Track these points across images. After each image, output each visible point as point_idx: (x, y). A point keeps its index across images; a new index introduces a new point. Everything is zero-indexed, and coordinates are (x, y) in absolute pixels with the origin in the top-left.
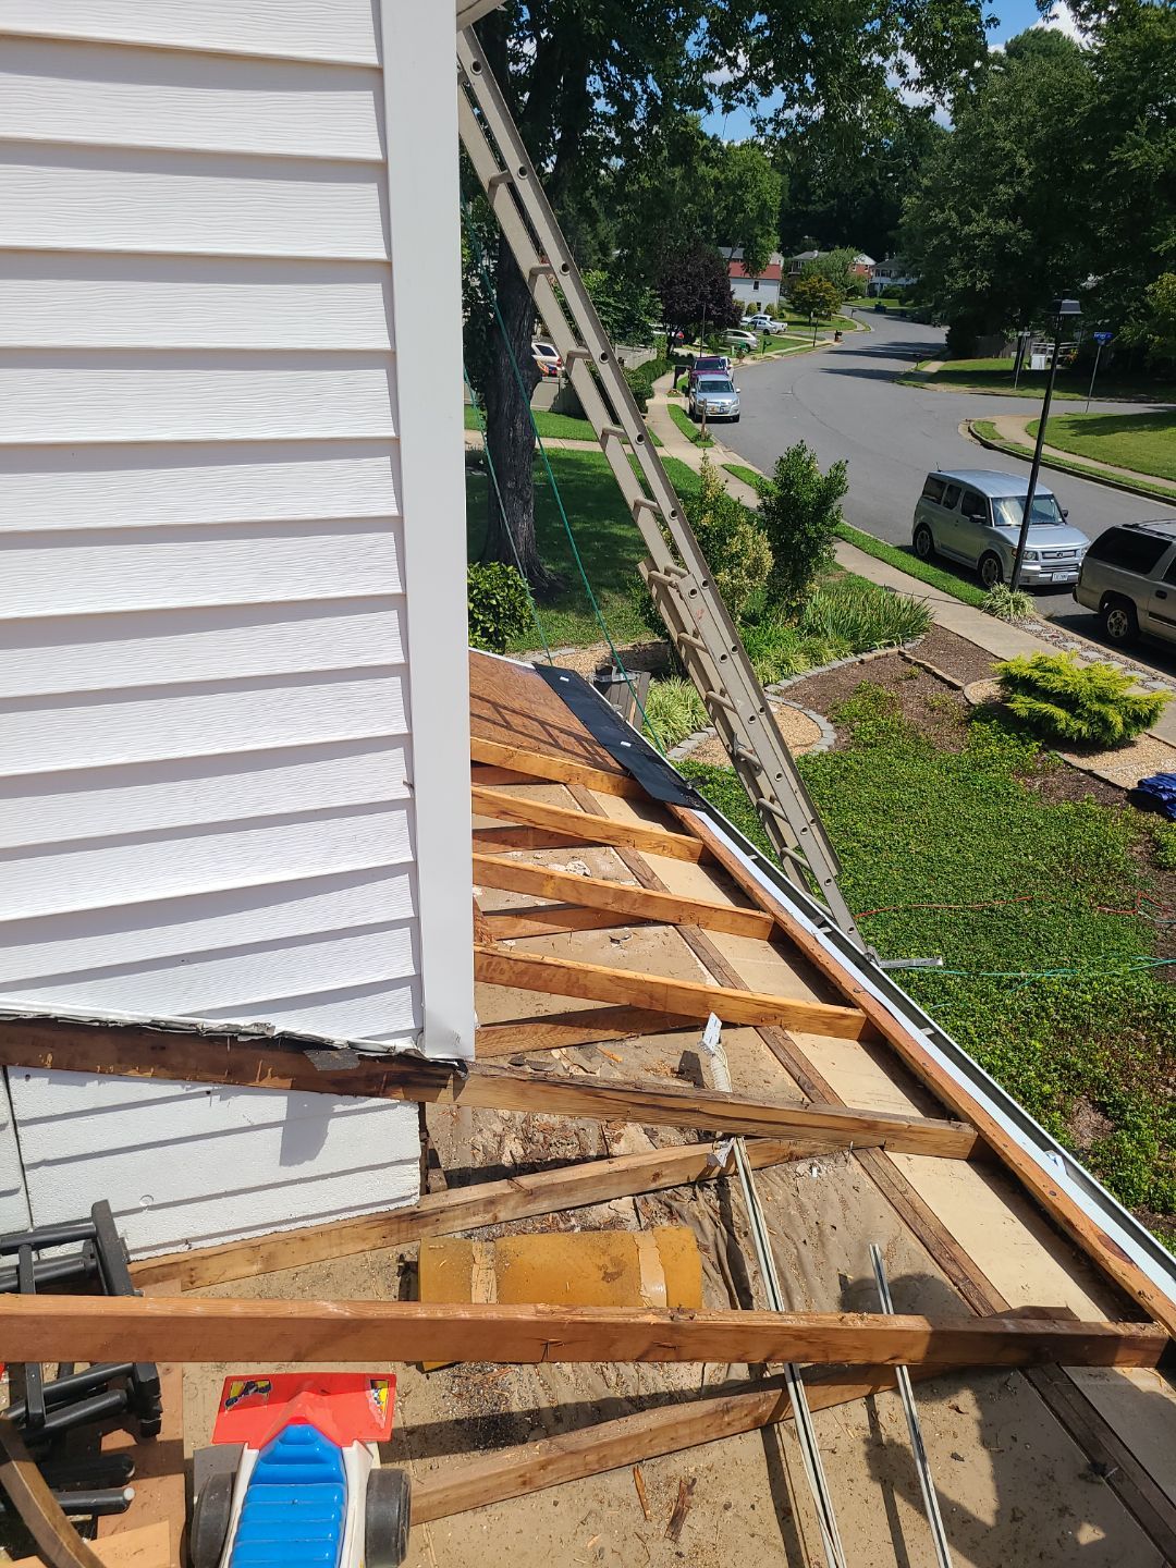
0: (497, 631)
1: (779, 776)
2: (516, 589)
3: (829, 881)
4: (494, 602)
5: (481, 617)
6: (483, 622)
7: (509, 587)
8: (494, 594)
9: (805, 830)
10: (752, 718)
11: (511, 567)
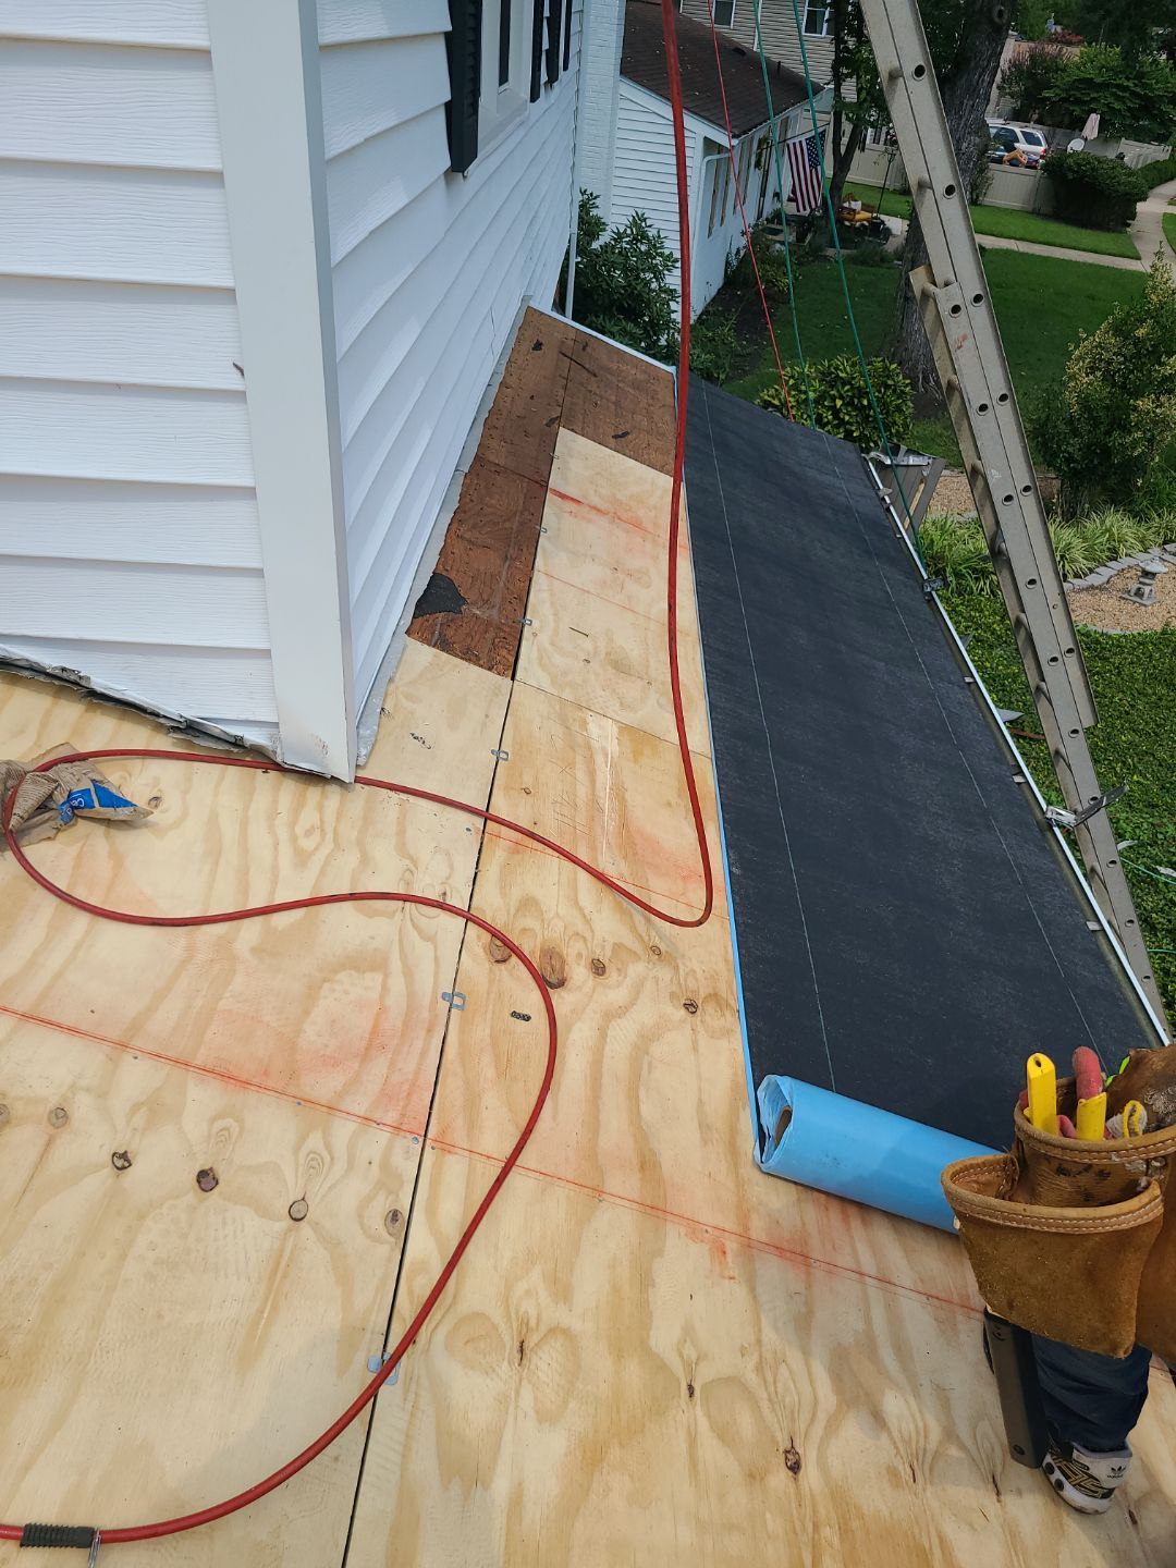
0: (862, 438)
1: (1032, 582)
2: (894, 391)
3: (1075, 731)
4: (865, 403)
5: (847, 418)
6: (848, 423)
7: (887, 387)
8: (867, 393)
9: (1054, 659)
10: (1009, 498)
11: (894, 366)
